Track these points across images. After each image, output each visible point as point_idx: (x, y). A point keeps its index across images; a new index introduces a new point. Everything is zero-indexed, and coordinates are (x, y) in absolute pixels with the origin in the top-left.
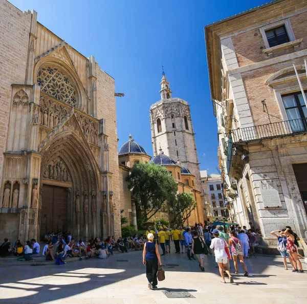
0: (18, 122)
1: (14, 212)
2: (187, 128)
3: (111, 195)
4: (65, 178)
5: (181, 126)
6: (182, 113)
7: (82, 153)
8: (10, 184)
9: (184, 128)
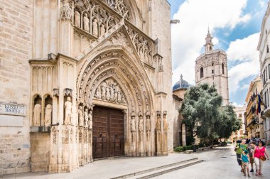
0: (46, 20)
1: (46, 130)
2: (223, 73)
3: (165, 115)
4: (120, 99)
5: (219, 72)
6: (221, 62)
7: (136, 73)
8: (41, 99)
9: (221, 73)
